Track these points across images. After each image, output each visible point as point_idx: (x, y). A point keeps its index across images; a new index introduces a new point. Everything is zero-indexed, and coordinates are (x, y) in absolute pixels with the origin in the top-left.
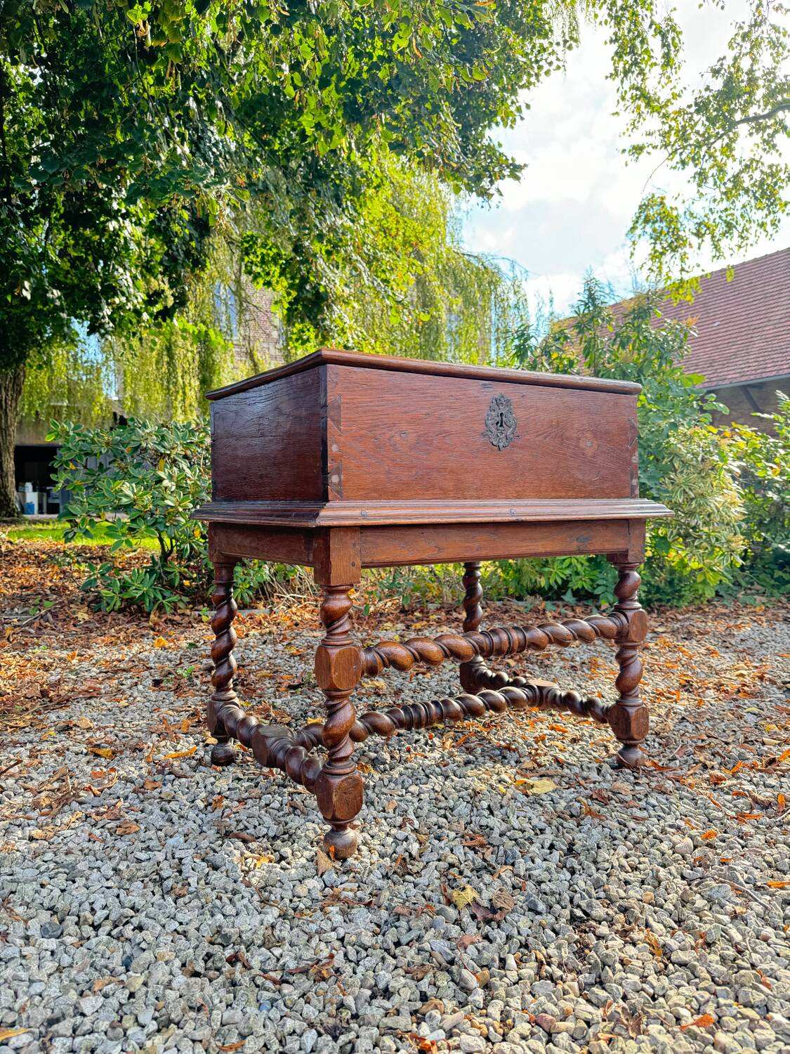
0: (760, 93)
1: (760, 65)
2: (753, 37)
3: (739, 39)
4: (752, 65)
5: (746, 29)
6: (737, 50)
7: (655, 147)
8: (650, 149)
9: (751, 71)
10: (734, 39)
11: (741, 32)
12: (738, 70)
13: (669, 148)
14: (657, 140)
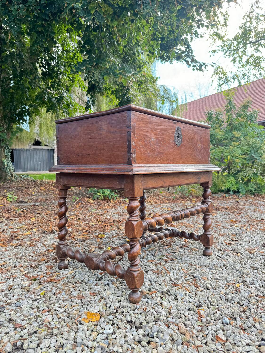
0: (253, 34)
1: (253, 25)
2: (251, 16)
3: (246, 17)
4: (250, 25)
5: (248, 14)
6: (245, 20)
7: (219, 51)
8: (218, 51)
9: (250, 27)
10: (244, 17)
11: (246, 14)
12: (246, 26)
13: (224, 51)
14: (220, 48)
